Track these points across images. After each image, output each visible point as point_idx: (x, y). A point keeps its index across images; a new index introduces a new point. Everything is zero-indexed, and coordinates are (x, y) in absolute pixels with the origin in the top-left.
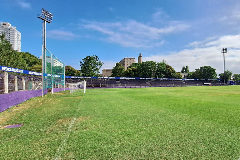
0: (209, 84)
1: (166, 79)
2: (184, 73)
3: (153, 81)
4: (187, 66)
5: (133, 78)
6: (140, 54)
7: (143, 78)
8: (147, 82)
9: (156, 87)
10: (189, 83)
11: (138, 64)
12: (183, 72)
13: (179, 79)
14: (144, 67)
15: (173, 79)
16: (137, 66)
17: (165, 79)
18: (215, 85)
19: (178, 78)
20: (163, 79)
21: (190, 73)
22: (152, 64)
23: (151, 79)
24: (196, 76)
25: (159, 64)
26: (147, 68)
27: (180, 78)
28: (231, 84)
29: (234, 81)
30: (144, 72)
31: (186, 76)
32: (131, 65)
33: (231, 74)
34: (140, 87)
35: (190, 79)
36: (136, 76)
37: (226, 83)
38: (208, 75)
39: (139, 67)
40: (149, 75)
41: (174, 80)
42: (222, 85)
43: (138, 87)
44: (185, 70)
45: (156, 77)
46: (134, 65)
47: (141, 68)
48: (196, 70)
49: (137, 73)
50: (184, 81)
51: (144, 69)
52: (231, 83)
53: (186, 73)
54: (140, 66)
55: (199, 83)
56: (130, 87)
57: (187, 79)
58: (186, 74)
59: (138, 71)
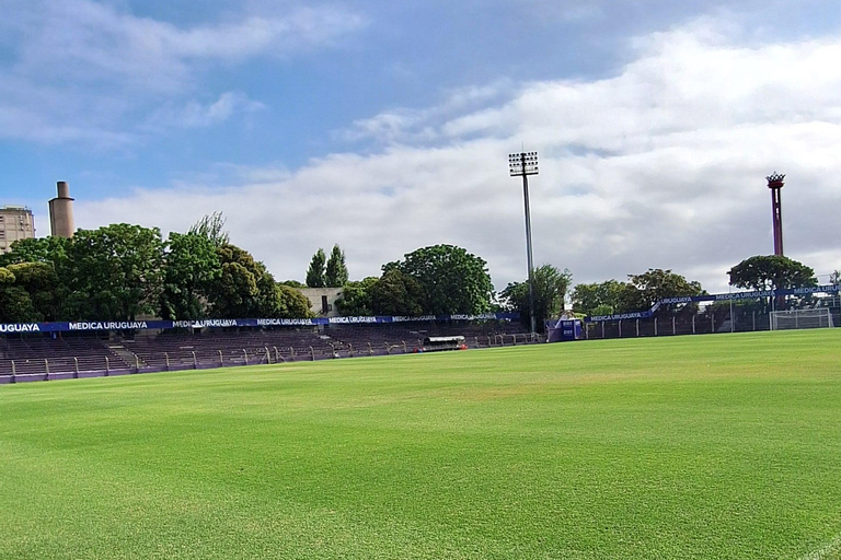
0: (455, 342)
1: (226, 323)
2: (320, 286)
3: (148, 339)
4: (336, 251)
5: (24, 328)
6: (61, 185)
7: (90, 326)
8: (117, 342)
9: (166, 369)
10: (352, 340)
11: (51, 244)
12: (314, 281)
13: (295, 322)
14: (93, 258)
15: (261, 322)
16: (48, 257)
17: (217, 323)
18: (485, 344)
19: (291, 318)
20: (209, 323)
21: (354, 284)
22: (138, 243)
23: (134, 326)
24: (386, 299)
25: (178, 243)
26: (107, 266)
27: (303, 316)
28: (566, 333)
29: (578, 318)
30: (90, 291)
31: (331, 300)
32: (10, 250)
33: (562, 284)
34: (76, 376)
35: (355, 320)
36: (44, 312)
37: (541, 329)
38: (451, 291)
39: (56, 259)
40: (126, 307)
41: (269, 328)
42: (520, 341)
43: (61, 377)
44: (326, 271)
45: (165, 313)
46: (28, 247)
47: (72, 265)
48: (388, 268)
49: (46, 295)
50: (322, 328)
51: (89, 270)
52: (563, 328)
53: (333, 284)
54: (62, 253)
55: (407, 337)
56: (13, 380)
57: (341, 320)
58: (332, 295)
59: (54, 285)
